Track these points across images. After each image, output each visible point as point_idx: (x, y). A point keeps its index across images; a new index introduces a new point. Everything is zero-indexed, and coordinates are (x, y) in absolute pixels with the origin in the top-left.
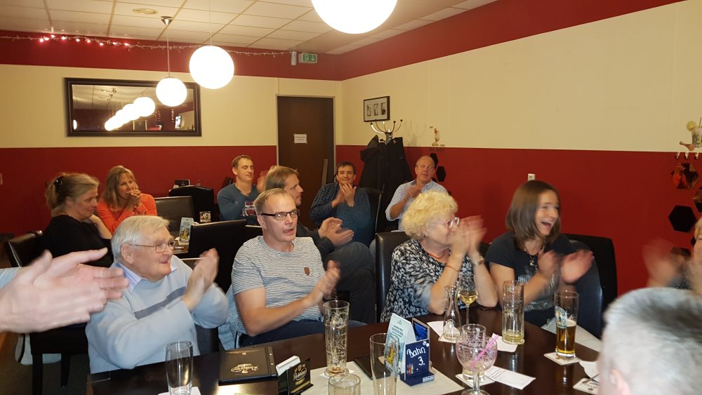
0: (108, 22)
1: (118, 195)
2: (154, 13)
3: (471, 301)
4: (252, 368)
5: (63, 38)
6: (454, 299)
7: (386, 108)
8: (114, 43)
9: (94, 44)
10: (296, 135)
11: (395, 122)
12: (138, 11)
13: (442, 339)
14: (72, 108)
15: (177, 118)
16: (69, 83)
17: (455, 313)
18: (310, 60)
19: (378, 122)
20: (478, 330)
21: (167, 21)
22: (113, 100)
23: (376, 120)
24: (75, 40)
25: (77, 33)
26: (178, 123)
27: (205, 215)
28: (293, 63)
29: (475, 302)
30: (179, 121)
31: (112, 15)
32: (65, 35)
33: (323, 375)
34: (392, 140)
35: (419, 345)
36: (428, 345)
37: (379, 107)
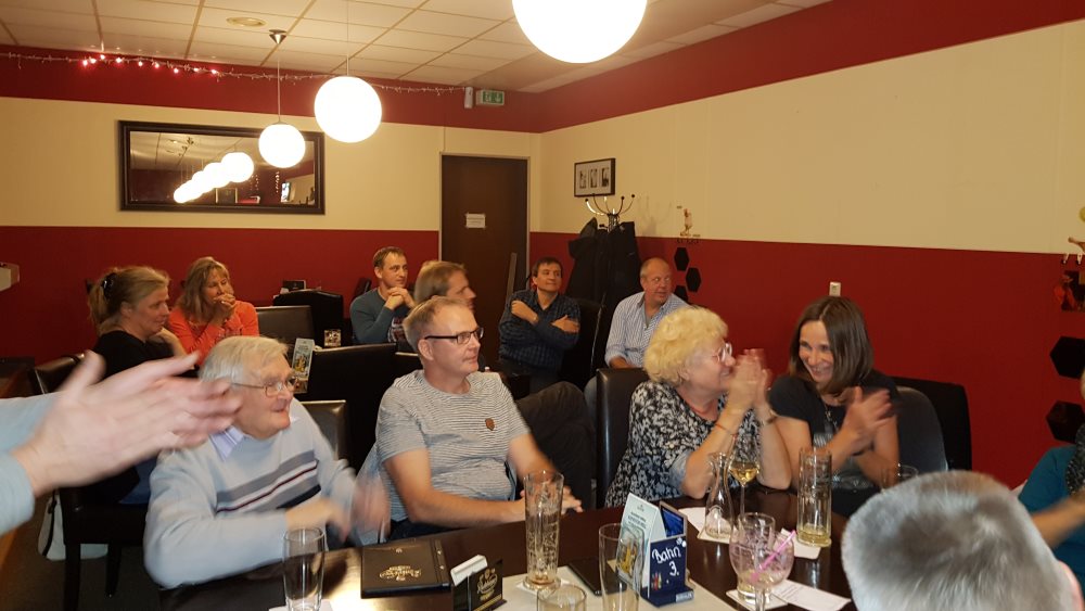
0: (188, 38)
1: (203, 301)
2: (260, 24)
3: (748, 477)
4: (411, 572)
5: (119, 60)
6: (722, 474)
7: (609, 177)
8: (196, 70)
9: (165, 70)
10: (468, 216)
11: (623, 198)
12: (235, 20)
13: (703, 536)
14: (128, 167)
15: (284, 185)
16: (126, 129)
17: (724, 495)
18: (493, 100)
19: (596, 198)
20: (762, 522)
21: (278, 37)
22: (188, 155)
23: (594, 195)
24: (136, 63)
25: (139, 52)
26: (285, 193)
27: (331, 336)
28: (468, 104)
29: (755, 479)
30: (287, 189)
31: (195, 26)
32: (121, 56)
33: (521, 586)
34: (618, 226)
35: (672, 544)
36: (684, 544)
37: (599, 173)
